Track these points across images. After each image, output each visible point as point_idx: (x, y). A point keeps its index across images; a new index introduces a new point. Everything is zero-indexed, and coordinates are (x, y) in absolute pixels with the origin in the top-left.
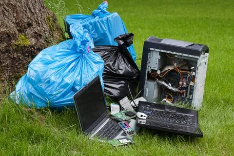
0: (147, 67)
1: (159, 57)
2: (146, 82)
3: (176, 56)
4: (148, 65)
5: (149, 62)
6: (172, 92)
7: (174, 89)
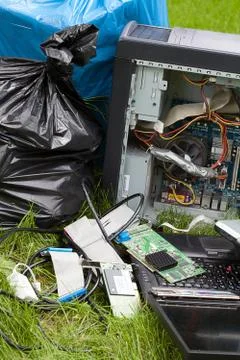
0: (128, 114)
1: (163, 85)
2: (123, 157)
3: (213, 80)
4: (131, 109)
5: (133, 101)
6: (193, 179)
7: (204, 172)
